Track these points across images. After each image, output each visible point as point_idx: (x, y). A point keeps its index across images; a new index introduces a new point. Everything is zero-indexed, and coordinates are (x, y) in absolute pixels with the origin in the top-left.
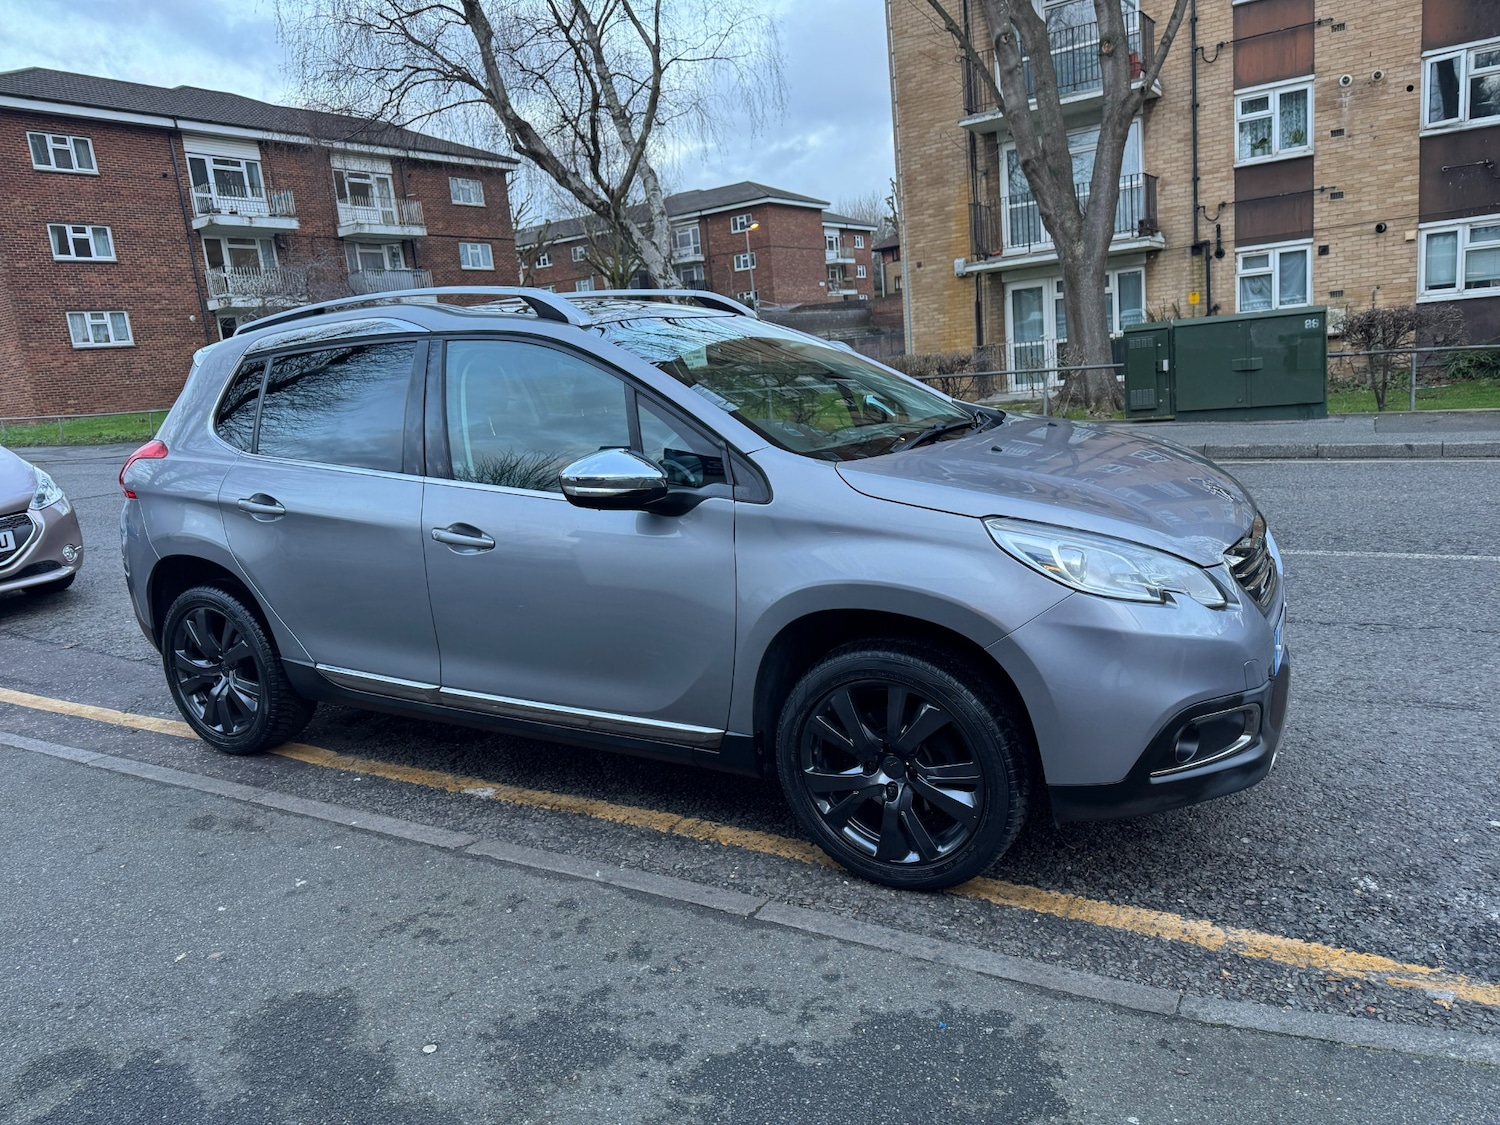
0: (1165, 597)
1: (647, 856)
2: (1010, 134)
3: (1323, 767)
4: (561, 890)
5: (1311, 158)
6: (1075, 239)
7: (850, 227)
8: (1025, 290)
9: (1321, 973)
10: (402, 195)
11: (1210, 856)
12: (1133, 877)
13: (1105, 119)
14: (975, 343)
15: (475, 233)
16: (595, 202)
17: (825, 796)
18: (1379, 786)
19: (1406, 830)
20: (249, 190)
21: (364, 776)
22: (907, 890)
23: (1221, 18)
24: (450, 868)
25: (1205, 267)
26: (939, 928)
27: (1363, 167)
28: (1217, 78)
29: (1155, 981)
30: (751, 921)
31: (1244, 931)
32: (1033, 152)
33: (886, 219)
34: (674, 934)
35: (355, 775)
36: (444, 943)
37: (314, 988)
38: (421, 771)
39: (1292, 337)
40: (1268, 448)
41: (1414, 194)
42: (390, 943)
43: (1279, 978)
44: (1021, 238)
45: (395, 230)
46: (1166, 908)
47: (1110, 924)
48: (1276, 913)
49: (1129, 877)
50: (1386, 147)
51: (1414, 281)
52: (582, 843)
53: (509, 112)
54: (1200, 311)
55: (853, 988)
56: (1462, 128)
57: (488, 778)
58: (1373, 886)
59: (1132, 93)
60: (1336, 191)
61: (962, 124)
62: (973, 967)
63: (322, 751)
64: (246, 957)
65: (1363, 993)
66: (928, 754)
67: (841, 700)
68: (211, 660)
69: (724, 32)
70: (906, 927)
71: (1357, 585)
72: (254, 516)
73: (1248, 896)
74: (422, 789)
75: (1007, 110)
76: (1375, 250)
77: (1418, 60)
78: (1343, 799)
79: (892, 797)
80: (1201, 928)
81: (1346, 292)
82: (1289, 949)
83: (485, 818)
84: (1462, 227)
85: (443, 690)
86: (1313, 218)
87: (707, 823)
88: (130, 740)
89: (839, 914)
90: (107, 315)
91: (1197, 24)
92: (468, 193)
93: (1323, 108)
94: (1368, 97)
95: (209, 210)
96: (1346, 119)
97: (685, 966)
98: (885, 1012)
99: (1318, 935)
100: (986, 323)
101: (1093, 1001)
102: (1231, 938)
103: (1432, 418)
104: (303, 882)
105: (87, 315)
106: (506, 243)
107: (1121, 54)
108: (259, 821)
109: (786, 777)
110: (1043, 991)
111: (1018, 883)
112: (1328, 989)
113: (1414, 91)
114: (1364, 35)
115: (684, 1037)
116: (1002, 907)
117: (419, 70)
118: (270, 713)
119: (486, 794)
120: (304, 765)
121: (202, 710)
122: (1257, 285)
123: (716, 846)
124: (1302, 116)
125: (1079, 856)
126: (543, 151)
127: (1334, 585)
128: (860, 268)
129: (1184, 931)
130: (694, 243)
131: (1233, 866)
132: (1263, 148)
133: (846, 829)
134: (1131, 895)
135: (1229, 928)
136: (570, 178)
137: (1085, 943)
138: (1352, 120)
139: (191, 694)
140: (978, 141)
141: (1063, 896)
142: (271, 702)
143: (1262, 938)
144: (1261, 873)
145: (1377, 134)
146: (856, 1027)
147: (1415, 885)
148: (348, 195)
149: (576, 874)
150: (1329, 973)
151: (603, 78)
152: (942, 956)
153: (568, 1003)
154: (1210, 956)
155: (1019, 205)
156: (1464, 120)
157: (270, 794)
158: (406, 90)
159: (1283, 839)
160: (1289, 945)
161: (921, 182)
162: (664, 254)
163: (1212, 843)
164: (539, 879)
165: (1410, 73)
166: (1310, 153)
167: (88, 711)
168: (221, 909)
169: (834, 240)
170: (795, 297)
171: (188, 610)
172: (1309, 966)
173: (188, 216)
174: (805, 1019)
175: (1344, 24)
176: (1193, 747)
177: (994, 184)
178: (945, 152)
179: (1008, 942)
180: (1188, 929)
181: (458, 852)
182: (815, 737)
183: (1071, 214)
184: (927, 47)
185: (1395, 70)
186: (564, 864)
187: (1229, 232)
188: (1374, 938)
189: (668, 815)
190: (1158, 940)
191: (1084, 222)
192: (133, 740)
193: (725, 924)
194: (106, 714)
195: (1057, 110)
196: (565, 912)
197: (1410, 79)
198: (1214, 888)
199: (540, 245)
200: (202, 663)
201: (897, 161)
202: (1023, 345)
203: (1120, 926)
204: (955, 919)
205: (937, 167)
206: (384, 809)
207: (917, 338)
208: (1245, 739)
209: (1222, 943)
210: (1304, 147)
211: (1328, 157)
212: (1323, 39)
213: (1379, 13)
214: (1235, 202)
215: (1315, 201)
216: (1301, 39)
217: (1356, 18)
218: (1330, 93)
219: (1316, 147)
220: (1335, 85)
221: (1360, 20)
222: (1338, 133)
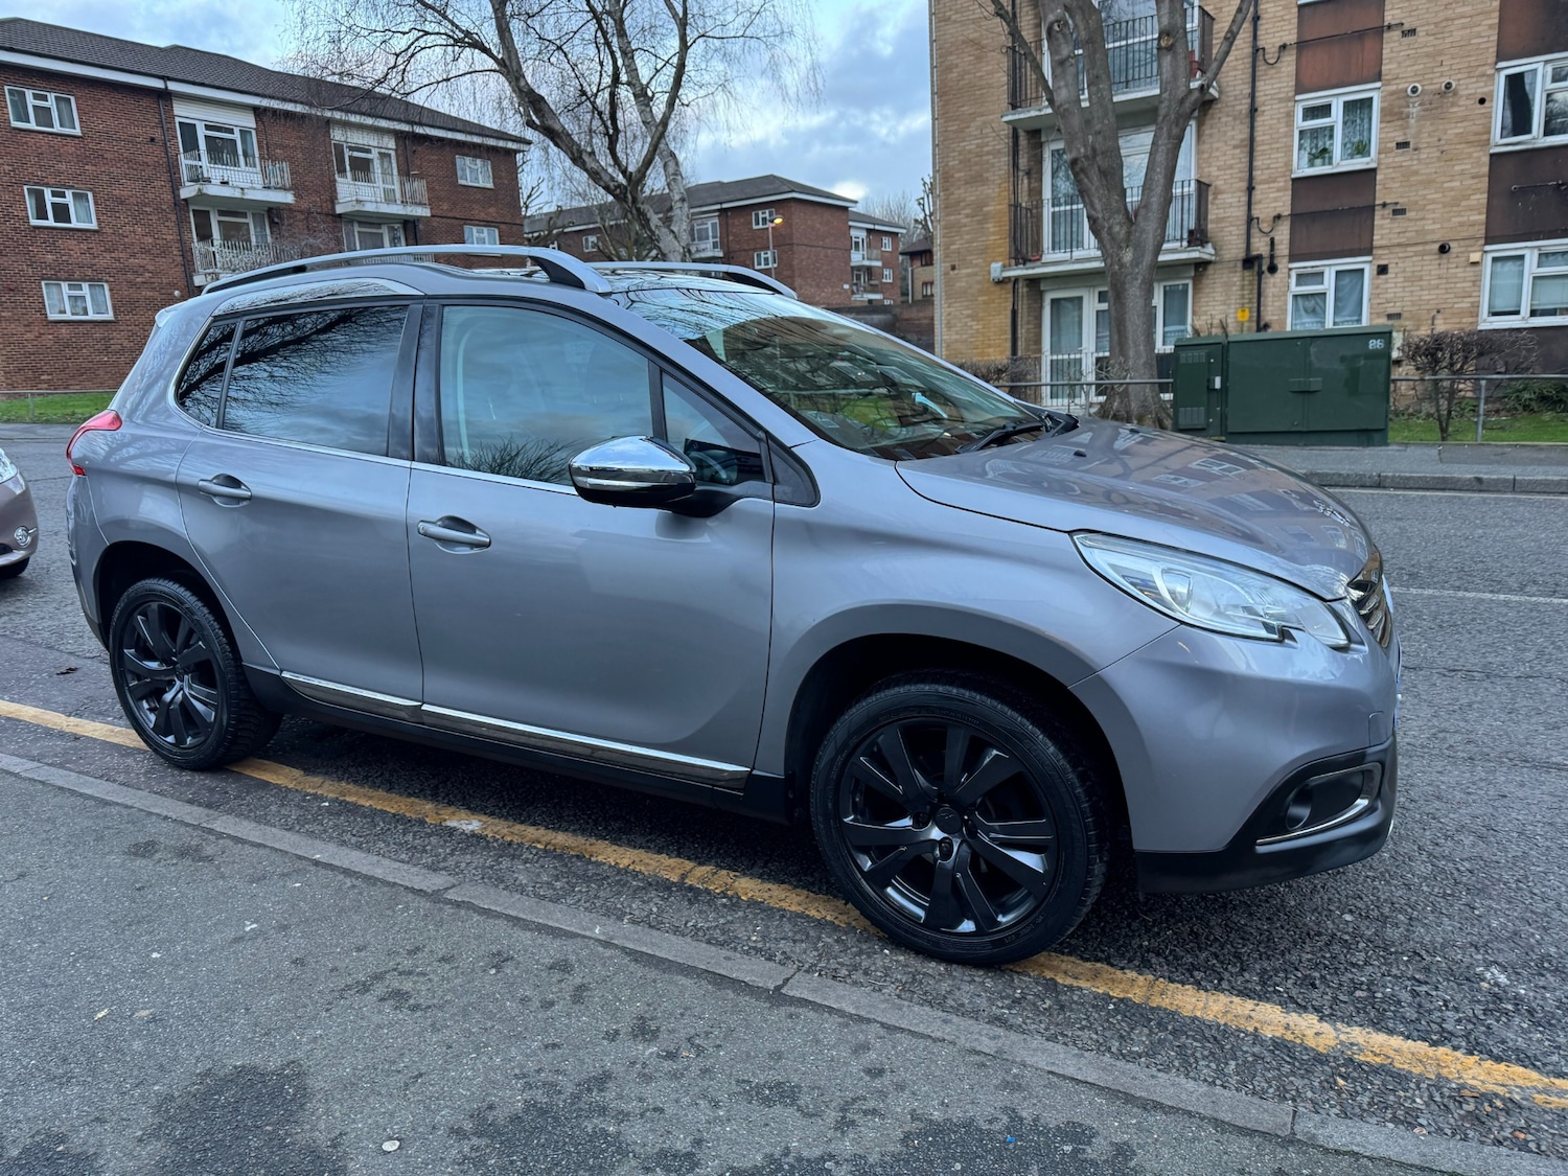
0: (1284, 635)
1: (655, 910)
2: (1059, 130)
3: (1428, 833)
4: (553, 949)
5: (1373, 171)
6: (1124, 245)
7: (877, 227)
8: (1065, 299)
9: (1454, 1086)
10: (405, 173)
11: (1309, 934)
12: (1221, 958)
13: (1160, 119)
14: (1008, 353)
15: (482, 216)
16: (612, 184)
17: (865, 850)
18: (1494, 858)
19: (1532, 912)
20: (242, 158)
21: (332, 801)
22: (958, 963)
23: (1286, 17)
24: (426, 915)
25: (1256, 282)
26: (998, 1012)
27: (1428, 183)
28: (1278, 81)
29: (1258, 1088)
30: (777, 997)
31: (1357, 1029)
32: (1082, 150)
33: (916, 221)
34: (686, 1009)
35: (323, 799)
36: (414, 1008)
37: (257, 1060)
38: (398, 798)
39: (1356, 357)
40: (1327, 475)
41: (1480, 214)
42: (351, 1007)
43: (1405, 1090)
44: (1063, 244)
45: (397, 209)
46: (1262, 997)
47: (1198, 1014)
48: (1392, 1008)
49: (1216, 956)
50: (1454, 162)
51: (1476, 306)
52: (580, 891)
53: (522, 83)
54: (1249, 329)
55: (900, 1087)
56: (1536, 146)
57: (473, 809)
58: (1503, 979)
59: (1190, 91)
60: (1398, 207)
61: (1006, 119)
62: (1042, 1065)
63: (287, 769)
64: (179, 1017)
65: (1507, 1113)
66: (991, 808)
67: (890, 740)
68: (163, 661)
69: (755, 9)
70: (960, 1010)
71: (1441, 626)
72: (216, 500)
73: (1357, 986)
74: (398, 819)
75: (1057, 104)
76: (1437, 272)
77: (1492, 71)
78: (1456, 873)
79: (946, 855)
80: (1305, 1024)
81: (1405, 315)
82: (1413, 1054)
83: (469, 856)
84: (1530, 250)
85: (425, 707)
86: (1373, 235)
87: (724, 872)
88: (71, 748)
89: (880, 990)
90: (85, 286)
91: (1260, 23)
92: (475, 174)
93: (1388, 118)
94: (1436, 108)
95: (198, 178)
96: (1412, 131)
97: (700, 1050)
98: (940, 1120)
99: (1444, 1038)
100: (1021, 332)
101: (1189, 1113)
102: (1343, 1037)
103: (1499, 450)
104: (254, 926)
105: (65, 285)
106: (515, 228)
107: (1180, 49)
108: (209, 850)
109: (822, 826)
110: (1129, 1099)
111: (1088, 960)
112: (1465, 1106)
113: (1487, 104)
114: (1437, 42)
115: (698, 1142)
116: (1071, 988)
117: (427, 33)
118: (228, 724)
119: (470, 827)
120: (266, 784)
121: (153, 717)
122: (1311, 304)
123: (734, 900)
124: (1366, 126)
125: (1156, 929)
126: (557, 127)
127: (1414, 625)
128: (886, 272)
129: (1287, 1027)
130: (714, 237)
131: (1336, 948)
132: (1324, 158)
133: (889, 890)
134: (1221, 980)
135: (1339, 1025)
136: (585, 157)
137: (1171, 1037)
138: (1419, 132)
139: (141, 699)
140: (1021, 138)
141: (1141, 978)
142: (229, 713)
143: (1379, 1038)
144: (1370, 957)
145: (1442, 148)
146: (907, 1137)
147: (1552, 979)
148: (348, 168)
149: (572, 929)
150: (1462, 1087)
151: (624, 53)
152: (1006, 1048)
153: (560, 1092)
154: (1320, 1059)
155: (1062, 208)
156: (1536, 138)
157: (224, 818)
158: (413, 55)
159: (1391, 917)
160: (1413, 1050)
161: (959, 179)
162: (683, 244)
163: (1310, 919)
164: (528, 934)
165: (1482, 84)
166: (1373, 165)
167: (28, 712)
168: (155, 955)
169: (860, 240)
170: (817, 299)
171: (140, 604)
172: (1439, 1076)
173: (175, 184)
174: (844, 1125)
175: (1415, 30)
176: (1304, 812)
177: (1036, 185)
178: (986, 149)
179: (1080, 1033)
180: (1291, 1024)
181: (436, 897)
182: (857, 782)
183: (1120, 218)
184: (971, 36)
185: (1468, 81)
186: (559, 916)
187: (1283, 247)
188: (1511, 1044)
189: (680, 860)
190: (1256, 1036)
191: (1134, 227)
192: (75, 749)
193: (747, 998)
194: (48, 717)
195: (1110, 107)
196: (557, 976)
197: (1481, 91)
198: (1317, 975)
199: (550, 232)
200: (154, 665)
201: (934, 155)
202: (1060, 357)
203: (1211, 1017)
204: (1016, 1001)
205: (976, 164)
206: (354, 840)
207: (948, 346)
208: (1362, 803)
209: (1332, 1043)
210: (1367, 159)
211: (1390, 171)
212: (1392, 45)
213: (1453, 20)
214: (1291, 215)
215: (1376, 218)
216: (1369, 43)
217: (1428, 24)
218: (1397, 102)
219: (1379, 159)
220: (1403, 94)
221: (1432, 27)
222: (1403, 145)
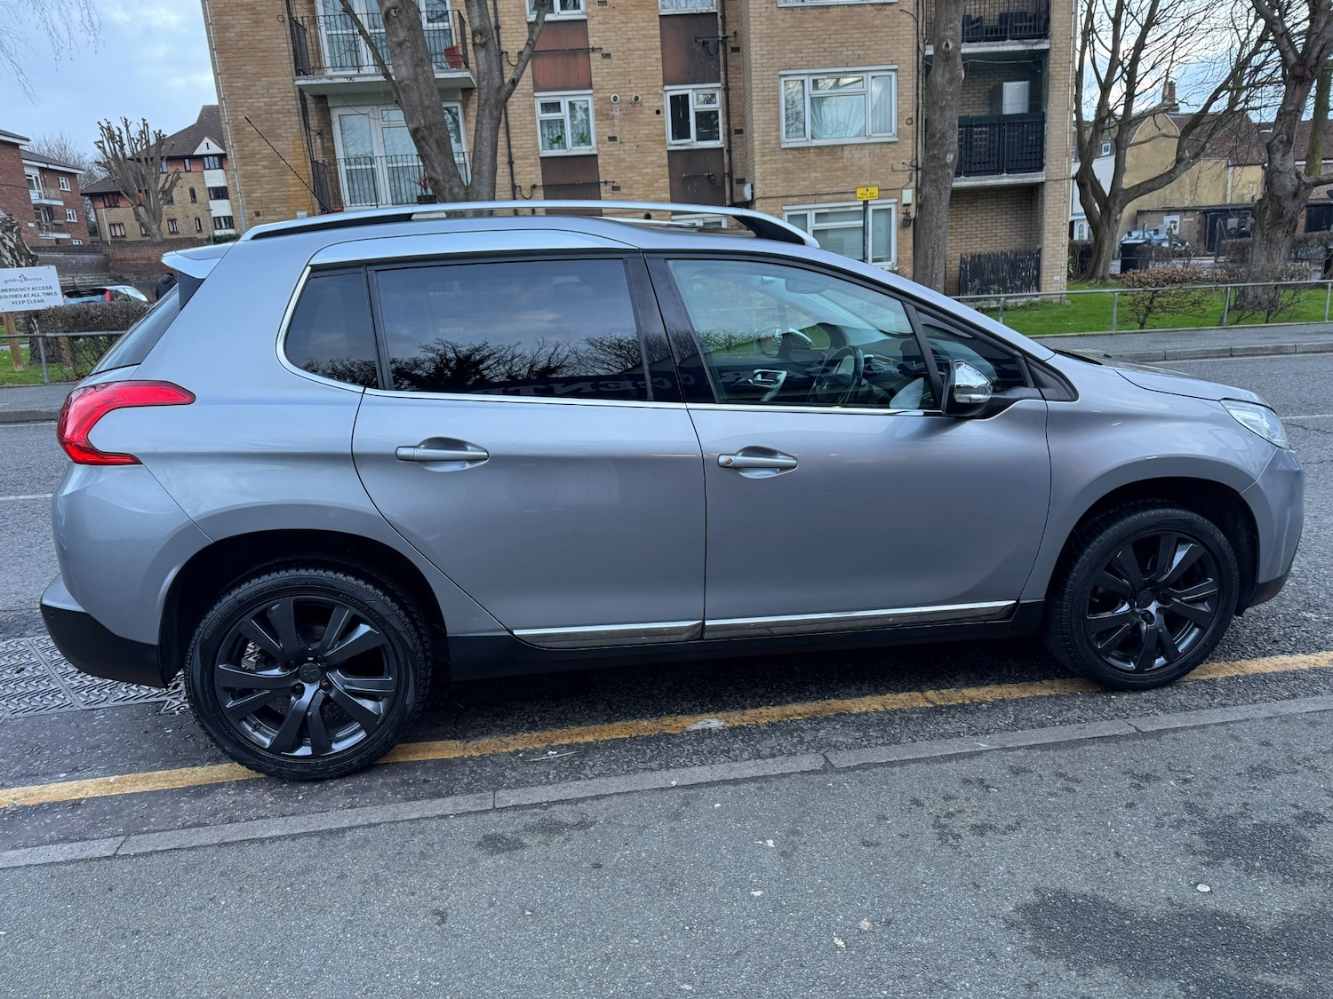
5: (595, 156)
7: (50, 167)
13: (482, 101)
23: (519, 30)
27: (631, 168)
41: (666, 193)
50: (647, 155)
56: (696, 147)
59: (503, 83)
60: (615, 185)
61: (292, 83)
77: (660, 92)
84: (698, 219)
85: (708, 623)
91: (500, 31)
93: (601, 118)
94: (631, 114)
96: (617, 129)
113: (661, 114)
114: (625, 66)
124: (586, 122)
128: (69, 212)
132: (559, 143)
138: (622, 130)
140: (309, 102)
145: (640, 143)
156: (693, 142)
165: (657, 100)
166: (595, 152)
169: (33, 178)
175: (610, 55)
177: (329, 144)
178: (275, 108)
183: (457, 181)
184: (245, 1)
185: (647, 97)
191: (470, 190)
197: (657, 105)
210: (589, 147)
211: (606, 157)
212: (597, 63)
213: (634, 51)
214: (543, 186)
215: (602, 192)
216: (581, 59)
217: (618, 51)
218: (604, 106)
219: (598, 148)
220: (608, 101)
221: (621, 54)
222: (612, 139)
